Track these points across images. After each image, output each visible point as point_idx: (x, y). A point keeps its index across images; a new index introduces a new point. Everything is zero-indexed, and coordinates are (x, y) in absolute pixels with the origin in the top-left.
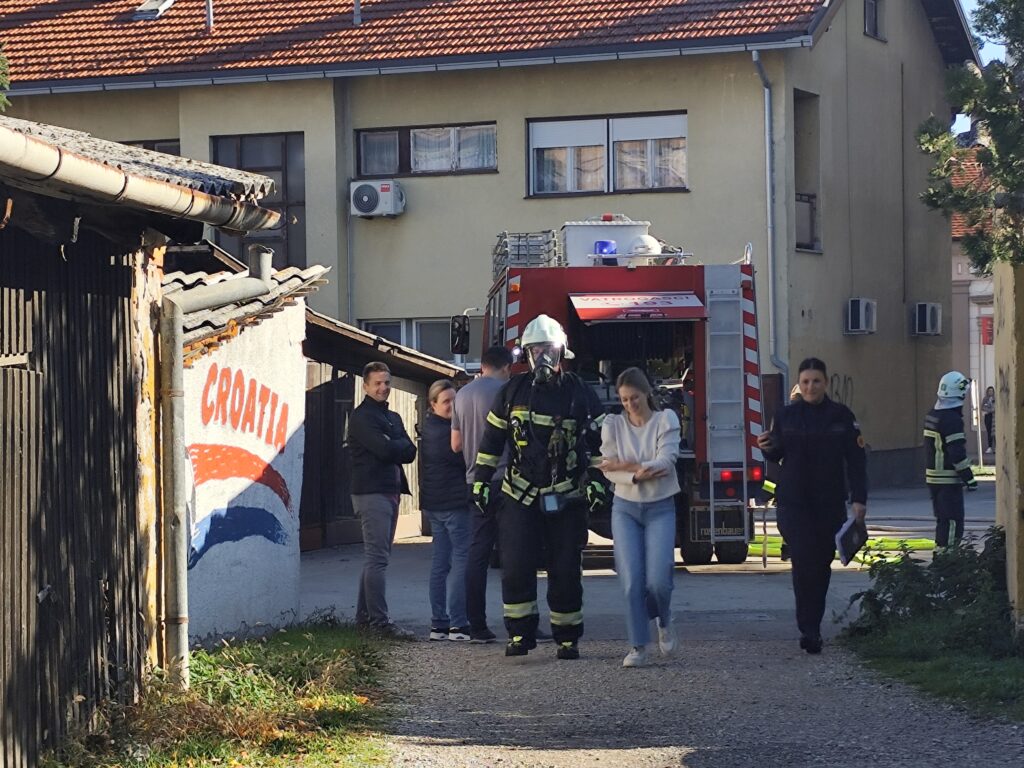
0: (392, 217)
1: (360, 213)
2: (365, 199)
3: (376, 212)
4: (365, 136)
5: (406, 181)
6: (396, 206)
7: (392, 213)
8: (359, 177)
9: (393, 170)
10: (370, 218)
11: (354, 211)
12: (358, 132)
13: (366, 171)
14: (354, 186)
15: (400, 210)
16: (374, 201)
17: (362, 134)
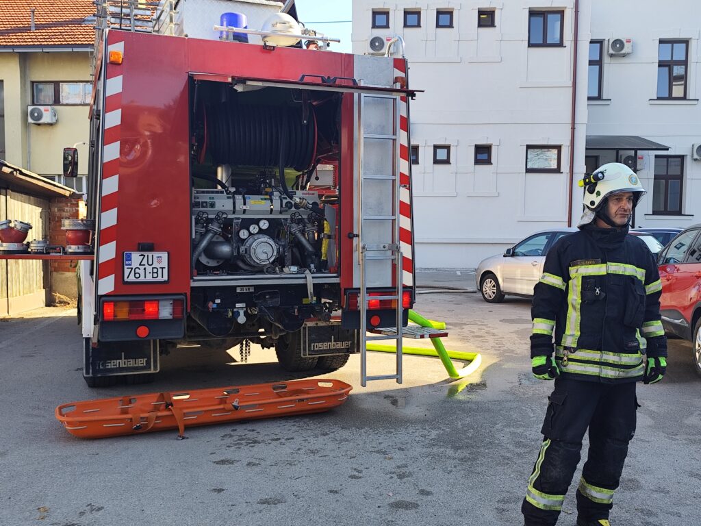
0: (51, 125)
1: (33, 122)
2: (36, 114)
3: (41, 121)
4: (37, 85)
5: (57, 108)
6: (52, 119)
7: (50, 122)
8: (33, 104)
9: (51, 102)
10: (39, 125)
11: (30, 120)
12: (33, 83)
13: (37, 102)
14: (30, 108)
15: (54, 121)
16: (40, 116)
17: (35, 84)
